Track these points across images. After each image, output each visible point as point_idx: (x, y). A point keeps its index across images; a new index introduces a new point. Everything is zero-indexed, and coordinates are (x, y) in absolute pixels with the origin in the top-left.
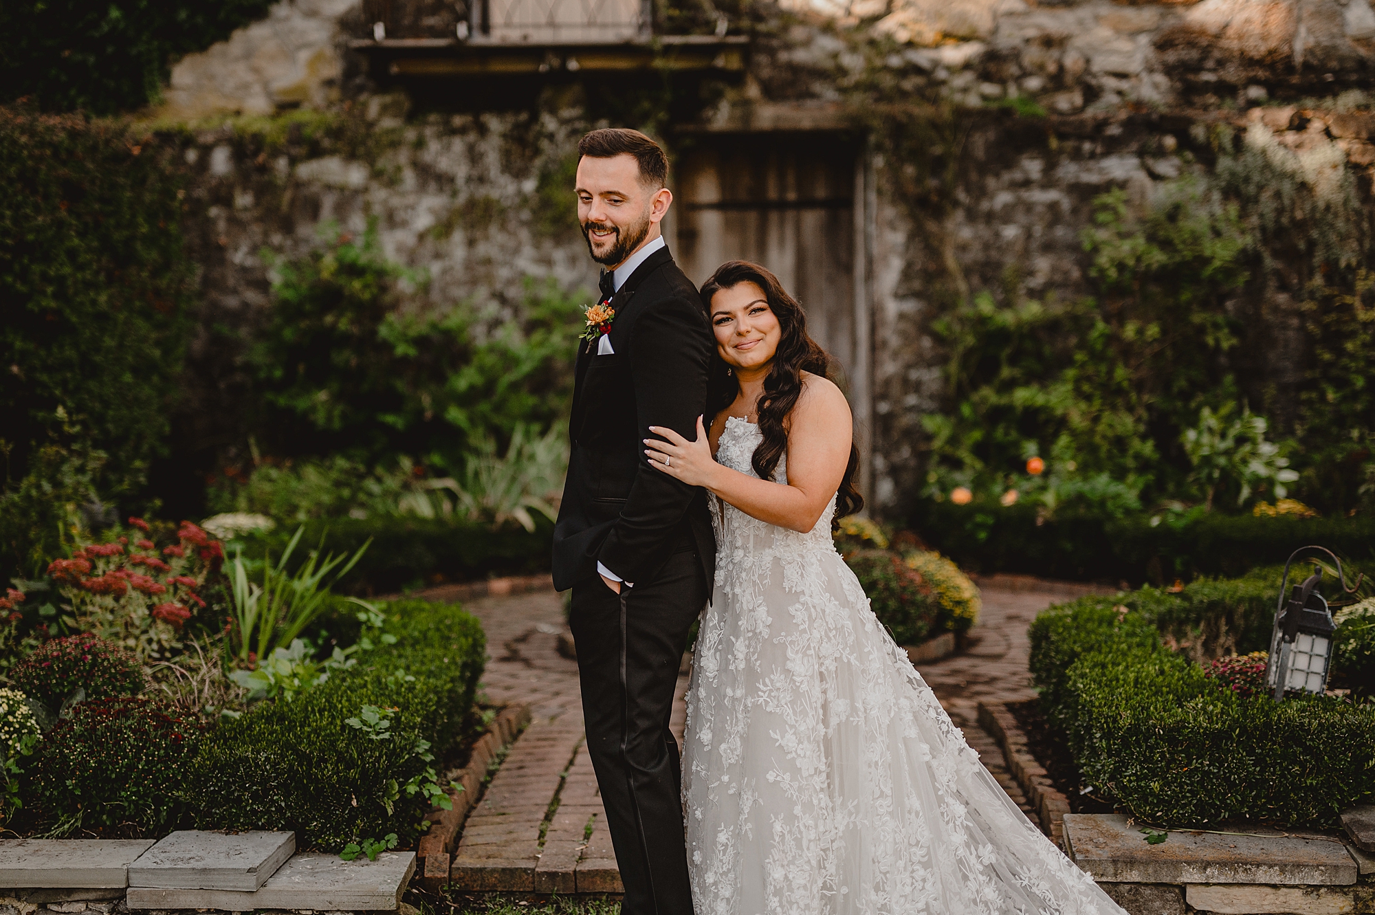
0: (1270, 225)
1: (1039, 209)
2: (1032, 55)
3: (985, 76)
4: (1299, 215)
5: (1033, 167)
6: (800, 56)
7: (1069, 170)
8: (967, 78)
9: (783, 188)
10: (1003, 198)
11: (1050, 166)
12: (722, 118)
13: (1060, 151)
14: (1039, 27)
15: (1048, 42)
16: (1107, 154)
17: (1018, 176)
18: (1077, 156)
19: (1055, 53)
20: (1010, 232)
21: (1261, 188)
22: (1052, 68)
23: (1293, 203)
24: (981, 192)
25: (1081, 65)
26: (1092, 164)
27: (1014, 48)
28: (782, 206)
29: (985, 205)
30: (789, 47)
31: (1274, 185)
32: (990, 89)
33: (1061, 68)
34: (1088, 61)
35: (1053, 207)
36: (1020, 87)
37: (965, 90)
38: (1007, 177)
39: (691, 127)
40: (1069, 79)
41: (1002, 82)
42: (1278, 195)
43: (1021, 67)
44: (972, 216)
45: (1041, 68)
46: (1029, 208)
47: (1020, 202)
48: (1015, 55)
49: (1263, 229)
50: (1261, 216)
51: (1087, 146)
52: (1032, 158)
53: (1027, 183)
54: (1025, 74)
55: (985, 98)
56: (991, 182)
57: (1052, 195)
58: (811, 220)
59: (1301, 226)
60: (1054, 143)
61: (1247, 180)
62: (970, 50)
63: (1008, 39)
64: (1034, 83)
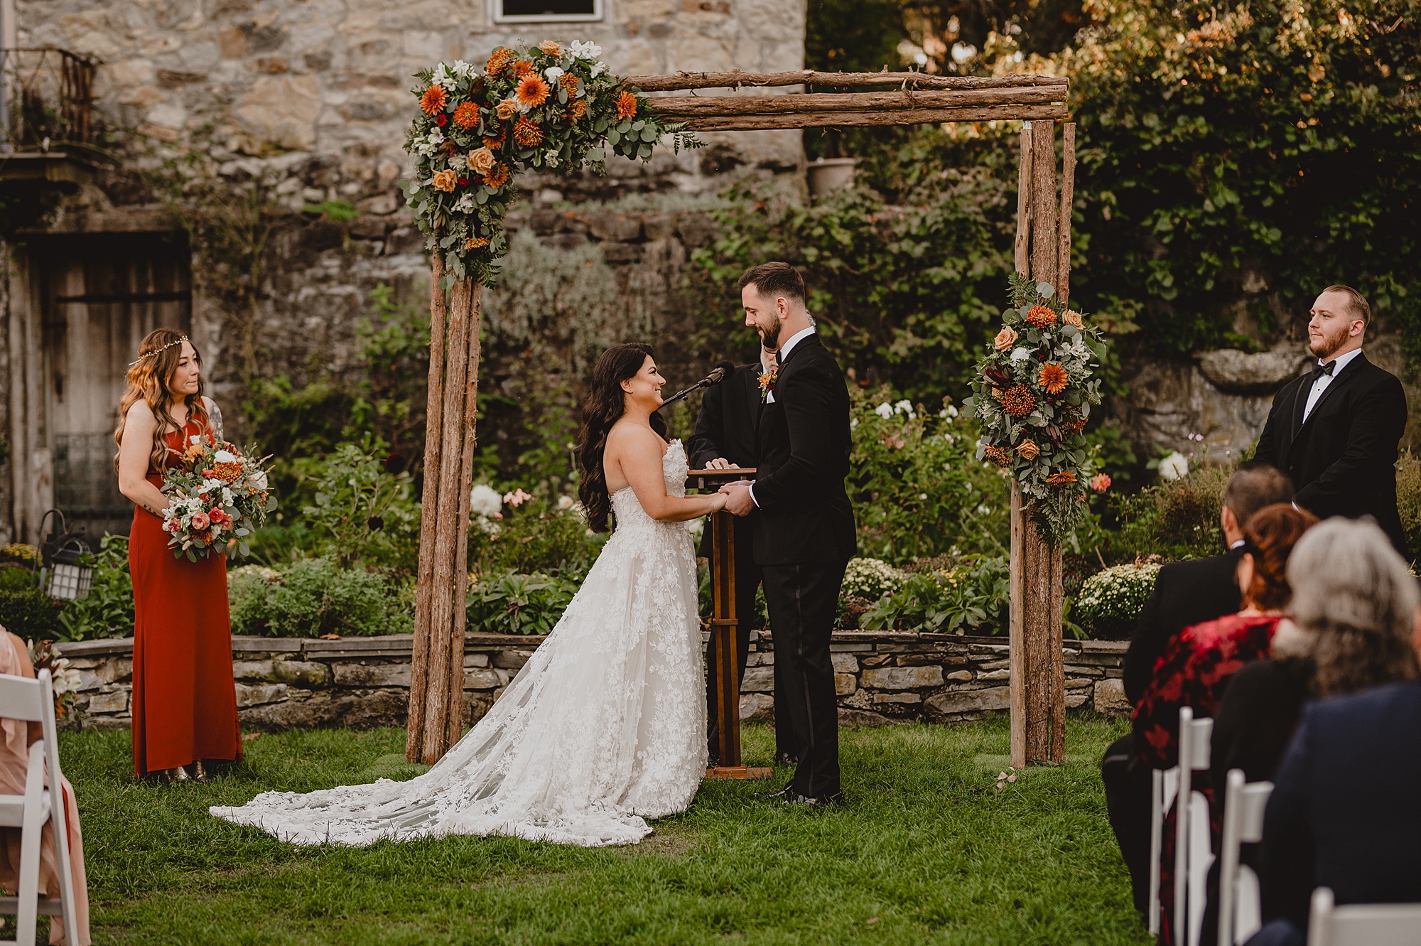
0: (536, 316)
1: (338, 300)
2: (351, 163)
3: (308, 183)
4: (560, 306)
5: (332, 264)
6: (144, 164)
7: (362, 267)
8: (292, 184)
9: (143, 284)
10: (308, 291)
11: (347, 264)
12: (59, 222)
13: (353, 251)
14: (355, 138)
15: (364, 152)
16: (395, 254)
17: (320, 272)
18: (369, 254)
19: (371, 162)
20: (313, 321)
21: (526, 282)
22: (367, 175)
23: (555, 296)
24: (288, 288)
25: (394, 172)
26: (381, 261)
27: (333, 156)
28: (142, 298)
29: (291, 298)
30: (132, 156)
31: (537, 280)
32: (311, 193)
33: (376, 174)
34: (401, 169)
35: (349, 298)
36: (339, 193)
37: (291, 194)
38: (309, 272)
39: (29, 230)
40: (383, 185)
41: (325, 188)
42: (540, 288)
43: (339, 173)
44: (279, 309)
45: (358, 174)
46: (329, 301)
47: (322, 294)
48: (335, 164)
49: (530, 319)
50: (526, 306)
51: (378, 245)
52: (330, 257)
53: (326, 279)
54: (343, 181)
55: (308, 201)
56: (296, 277)
57: (349, 289)
58: (169, 310)
59: (563, 314)
60: (347, 244)
61: (513, 275)
62: (295, 159)
63: (328, 148)
64: (352, 188)
